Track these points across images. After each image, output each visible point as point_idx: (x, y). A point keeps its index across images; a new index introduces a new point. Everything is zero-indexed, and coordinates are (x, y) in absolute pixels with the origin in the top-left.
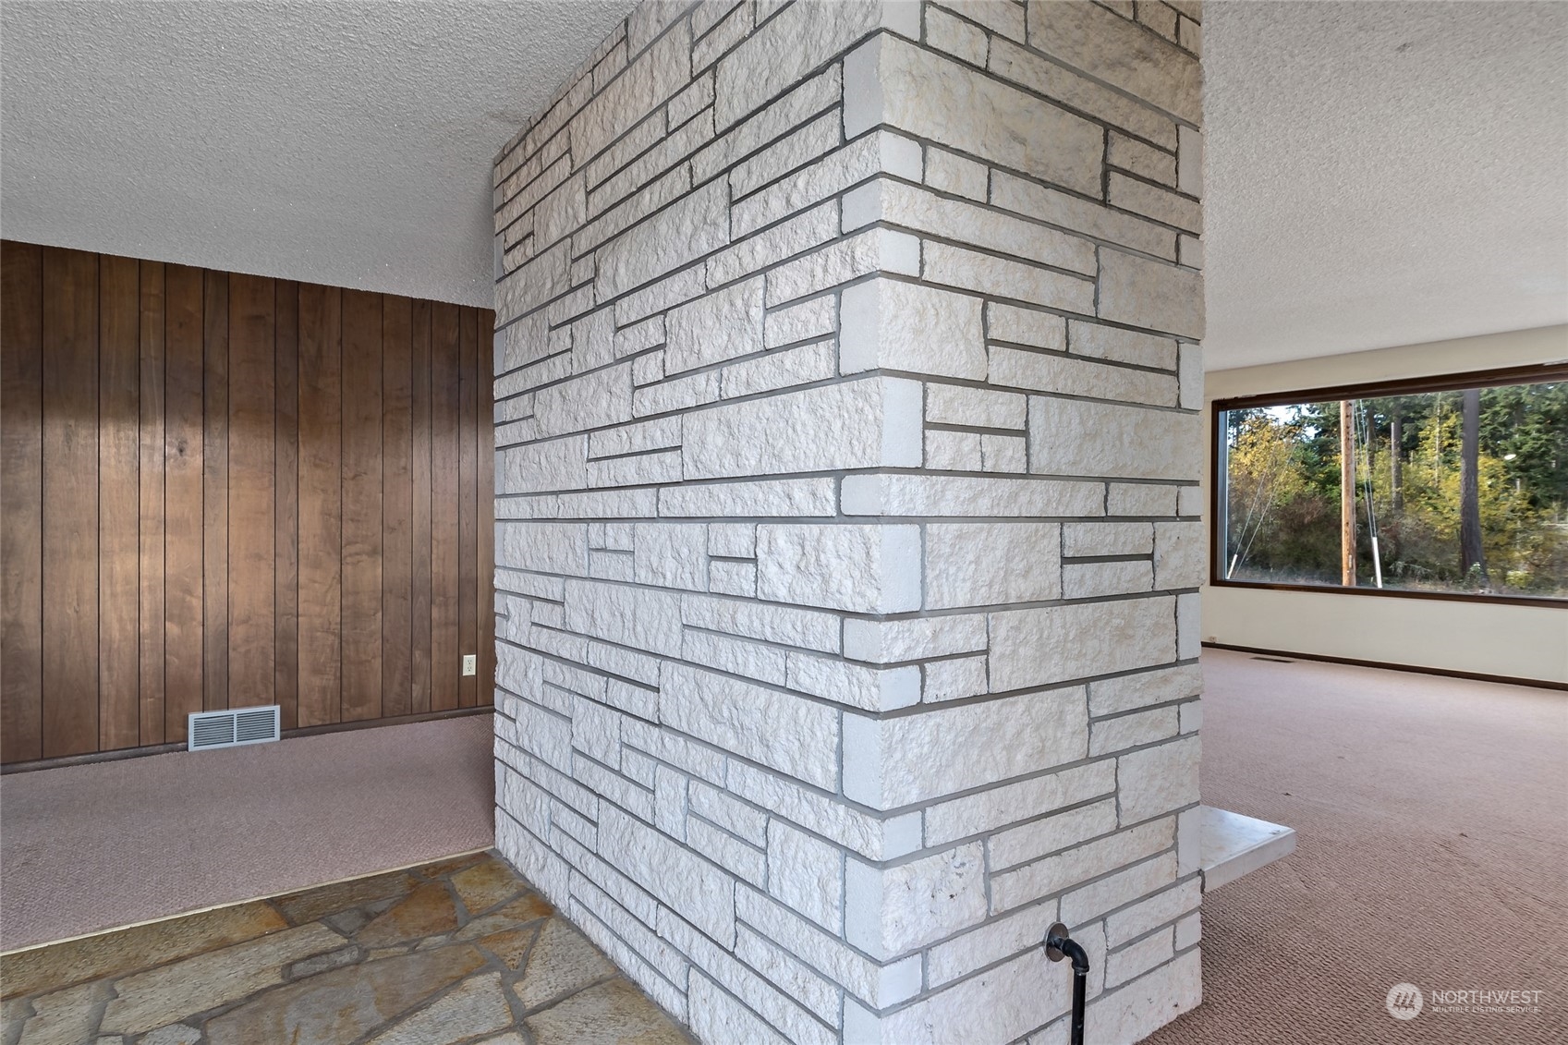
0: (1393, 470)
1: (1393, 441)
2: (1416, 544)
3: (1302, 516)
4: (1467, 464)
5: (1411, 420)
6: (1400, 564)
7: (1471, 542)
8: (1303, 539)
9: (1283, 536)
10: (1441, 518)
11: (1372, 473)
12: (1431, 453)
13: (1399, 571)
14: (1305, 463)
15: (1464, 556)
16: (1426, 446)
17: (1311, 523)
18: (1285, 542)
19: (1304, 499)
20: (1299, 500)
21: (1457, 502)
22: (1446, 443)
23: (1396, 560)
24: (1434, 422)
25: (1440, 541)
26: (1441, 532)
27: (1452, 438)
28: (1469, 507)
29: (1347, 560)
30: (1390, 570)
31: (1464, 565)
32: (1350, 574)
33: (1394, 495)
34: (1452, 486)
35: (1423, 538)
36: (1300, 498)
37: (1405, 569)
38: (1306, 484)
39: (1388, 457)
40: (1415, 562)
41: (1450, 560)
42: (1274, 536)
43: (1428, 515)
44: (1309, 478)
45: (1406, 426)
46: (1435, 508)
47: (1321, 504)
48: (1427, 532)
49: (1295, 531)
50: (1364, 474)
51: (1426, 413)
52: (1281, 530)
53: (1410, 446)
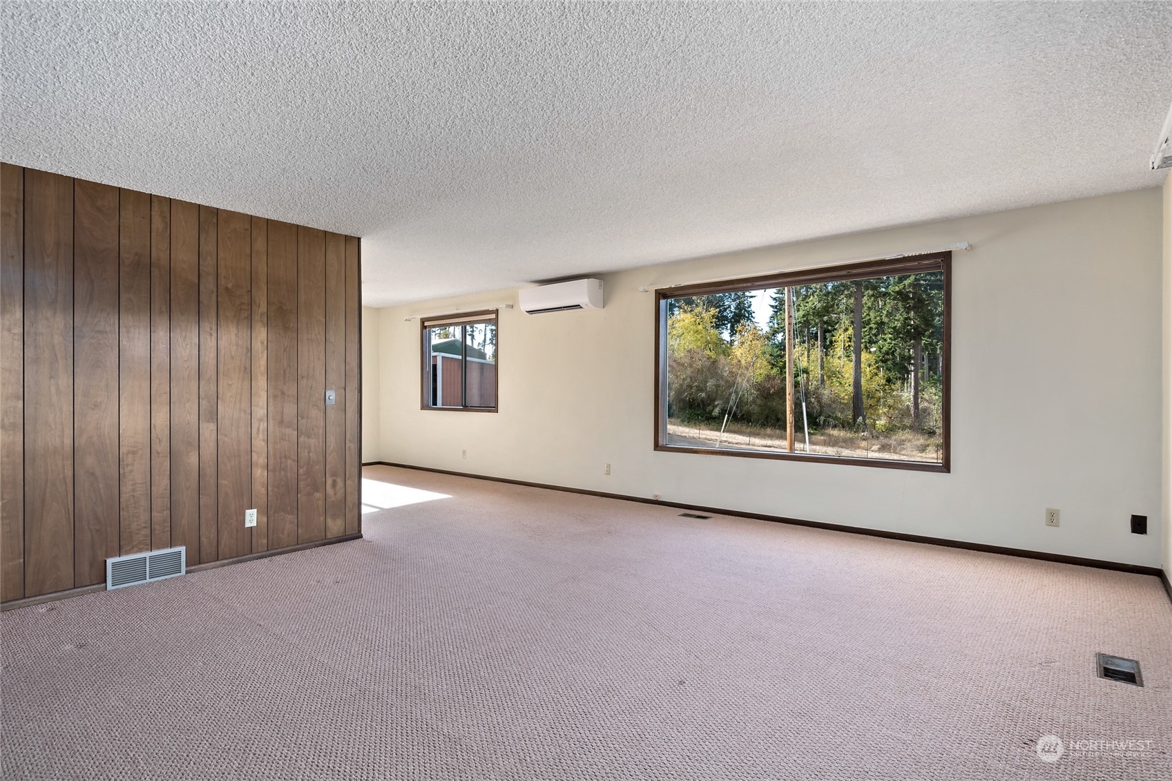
0: (819, 360)
1: (819, 343)
2: (830, 406)
3: (769, 389)
4: (856, 357)
5: (829, 331)
6: (822, 418)
7: (858, 405)
8: (769, 404)
9: (759, 402)
10: (843, 390)
11: (808, 362)
12: (839, 350)
13: (822, 422)
14: (773, 356)
15: (854, 413)
16: (836, 346)
17: (774, 393)
18: (760, 406)
19: (770, 379)
20: (767, 379)
21: (851, 380)
22: (847, 345)
23: (820, 416)
24: (841, 331)
25: (843, 404)
26: (843, 398)
27: (850, 341)
28: (857, 384)
29: (789, 417)
30: (817, 422)
31: (855, 419)
32: (791, 427)
33: (820, 375)
34: (849, 371)
35: (834, 402)
36: (768, 377)
37: (825, 421)
38: (772, 368)
39: (817, 352)
40: (829, 416)
41: (848, 415)
42: (754, 402)
43: (837, 388)
44: (773, 365)
45: (828, 335)
46: (841, 383)
47: (779, 382)
48: (835, 400)
49: (765, 398)
50: (803, 364)
51: (837, 326)
52: (757, 397)
53: (828, 347)
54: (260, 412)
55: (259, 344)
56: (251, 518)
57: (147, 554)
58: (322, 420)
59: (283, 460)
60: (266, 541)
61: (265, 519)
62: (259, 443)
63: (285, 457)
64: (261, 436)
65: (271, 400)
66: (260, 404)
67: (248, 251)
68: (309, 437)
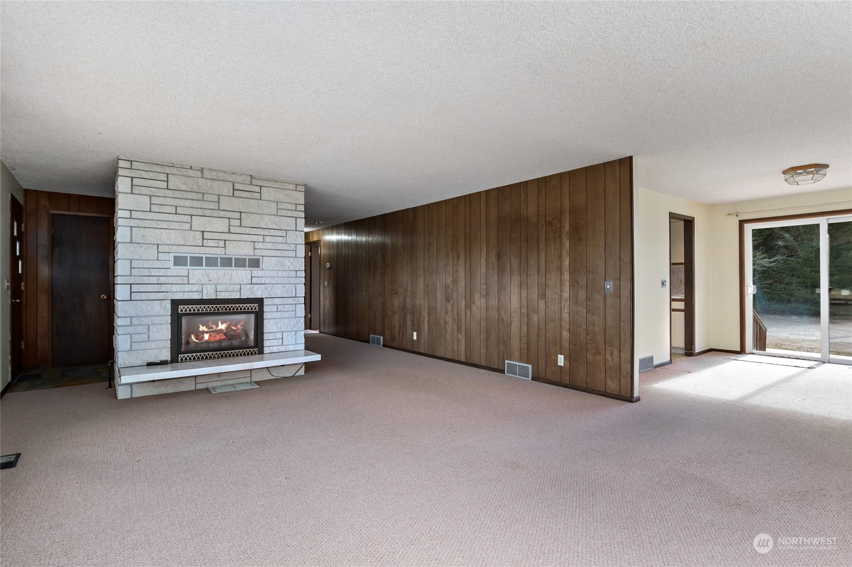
54: (566, 295)
55: (565, 252)
56: (561, 360)
57: (518, 364)
58: (602, 302)
59: (578, 328)
60: (568, 378)
61: (568, 364)
62: (566, 316)
63: (579, 326)
64: (566, 311)
65: (571, 287)
66: (566, 290)
67: (559, 196)
68: (593, 315)
